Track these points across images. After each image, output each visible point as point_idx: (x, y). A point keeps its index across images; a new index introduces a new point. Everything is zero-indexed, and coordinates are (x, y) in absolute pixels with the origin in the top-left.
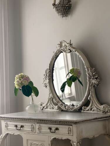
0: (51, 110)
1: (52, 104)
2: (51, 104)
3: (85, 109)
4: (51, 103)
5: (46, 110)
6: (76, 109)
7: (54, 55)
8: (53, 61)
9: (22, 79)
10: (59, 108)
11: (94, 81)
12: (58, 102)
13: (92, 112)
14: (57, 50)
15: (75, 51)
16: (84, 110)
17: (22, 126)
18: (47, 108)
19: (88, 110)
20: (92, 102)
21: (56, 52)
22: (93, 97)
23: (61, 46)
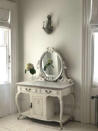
0: (40, 80)
2: (40, 77)
3: (59, 80)
5: (38, 80)
7: (44, 53)
9: (30, 66)
10: (45, 79)
11: (65, 68)
12: (45, 76)
13: (63, 82)
14: (46, 51)
15: (56, 52)
17: (30, 89)
18: (38, 79)
19: (61, 81)
20: (64, 77)
22: (64, 75)
23: (48, 49)
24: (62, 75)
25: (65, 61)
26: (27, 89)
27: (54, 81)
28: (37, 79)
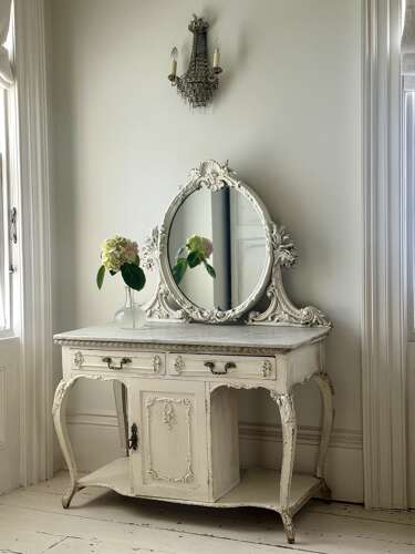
0: (161, 320)
1: (164, 307)
2: (162, 307)
3: (256, 317)
4: (163, 305)
6: (232, 318)
8: (176, 207)
9: (123, 249)
10: (186, 315)
11: (284, 256)
12: (182, 302)
14: (190, 184)
15: (239, 187)
16: (253, 321)
17: (126, 361)
18: (151, 315)
20: (277, 301)
21: (187, 187)
22: (279, 290)
23: (203, 172)
24: (271, 289)
25: (282, 228)
26: (109, 360)
27: (229, 323)
28: (148, 314)
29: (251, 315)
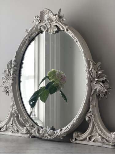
1: (16, 124)
2: (14, 124)
3: (78, 136)
4: (15, 122)
5: (5, 133)
6: (59, 136)
7: (26, 36)
8: (24, 47)
11: (99, 87)
12: (26, 121)
13: (91, 143)
14: (33, 28)
15: (67, 30)
16: (76, 140)
18: (7, 130)
19: (85, 139)
20: (94, 125)
21: (31, 30)
22: (95, 116)
23: (41, 20)
24: (89, 114)
25: (99, 64)
27: (57, 140)
28: (4, 129)
29: (74, 135)
